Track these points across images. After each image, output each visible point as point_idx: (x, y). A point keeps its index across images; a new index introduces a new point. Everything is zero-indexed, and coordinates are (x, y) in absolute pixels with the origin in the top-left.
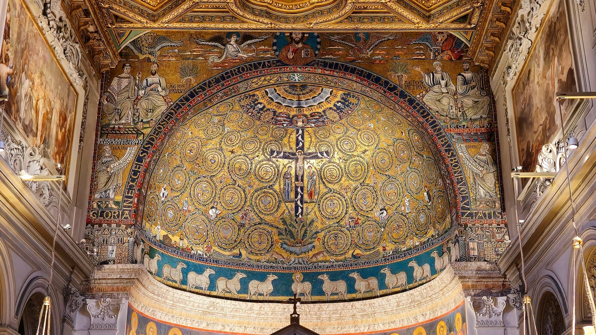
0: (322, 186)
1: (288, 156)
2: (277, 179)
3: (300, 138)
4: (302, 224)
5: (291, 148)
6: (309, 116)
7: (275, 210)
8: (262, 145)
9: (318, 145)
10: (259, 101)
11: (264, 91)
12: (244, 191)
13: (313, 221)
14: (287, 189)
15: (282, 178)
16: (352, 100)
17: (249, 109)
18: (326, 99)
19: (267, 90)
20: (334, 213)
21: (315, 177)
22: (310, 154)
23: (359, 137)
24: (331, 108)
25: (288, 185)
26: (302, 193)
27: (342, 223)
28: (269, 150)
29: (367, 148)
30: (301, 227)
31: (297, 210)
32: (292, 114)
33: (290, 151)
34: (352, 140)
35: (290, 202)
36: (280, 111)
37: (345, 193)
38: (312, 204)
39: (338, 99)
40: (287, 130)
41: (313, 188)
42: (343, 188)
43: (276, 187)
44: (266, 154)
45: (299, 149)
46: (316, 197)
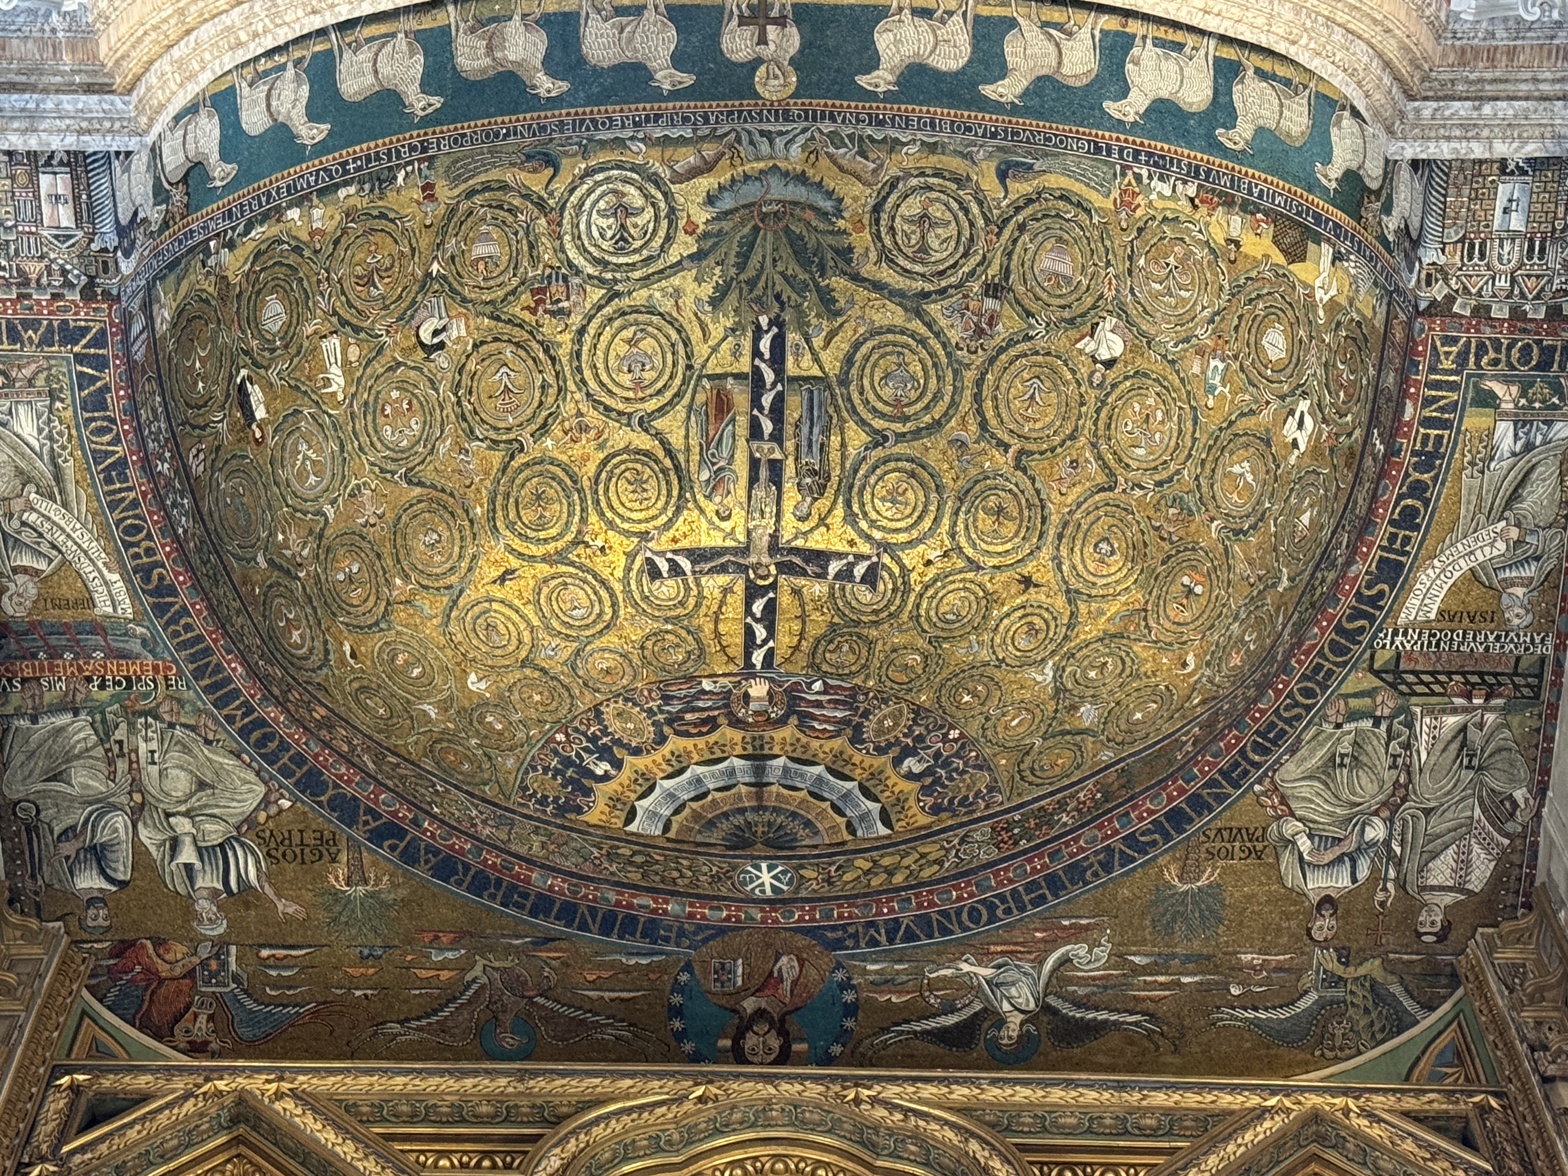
0: (676, 440)
1: (807, 561)
2: (856, 471)
3: (760, 632)
4: (758, 291)
5: (797, 592)
6: (722, 720)
7: (864, 350)
8: (909, 607)
9: (692, 601)
10: (915, 786)
11: (897, 827)
12: (983, 425)
13: (715, 302)
14: (816, 430)
15: (836, 473)
16: (553, 787)
17: (957, 755)
18: (651, 789)
19: (883, 831)
20: (628, 333)
21: (705, 475)
22: (723, 569)
23: (527, 637)
24: (636, 752)
25: (810, 446)
26: (755, 412)
27: (596, 294)
28: (885, 585)
29: (497, 592)
30: (764, 278)
31: (778, 343)
32: (788, 732)
33: (801, 581)
34: (555, 624)
35: (806, 379)
36: (837, 743)
37: (584, 410)
38: (719, 371)
39: (602, 791)
40: (813, 665)
41: (711, 433)
42: (593, 433)
43: (857, 438)
44: (896, 570)
45: (765, 590)
46: (701, 398)
